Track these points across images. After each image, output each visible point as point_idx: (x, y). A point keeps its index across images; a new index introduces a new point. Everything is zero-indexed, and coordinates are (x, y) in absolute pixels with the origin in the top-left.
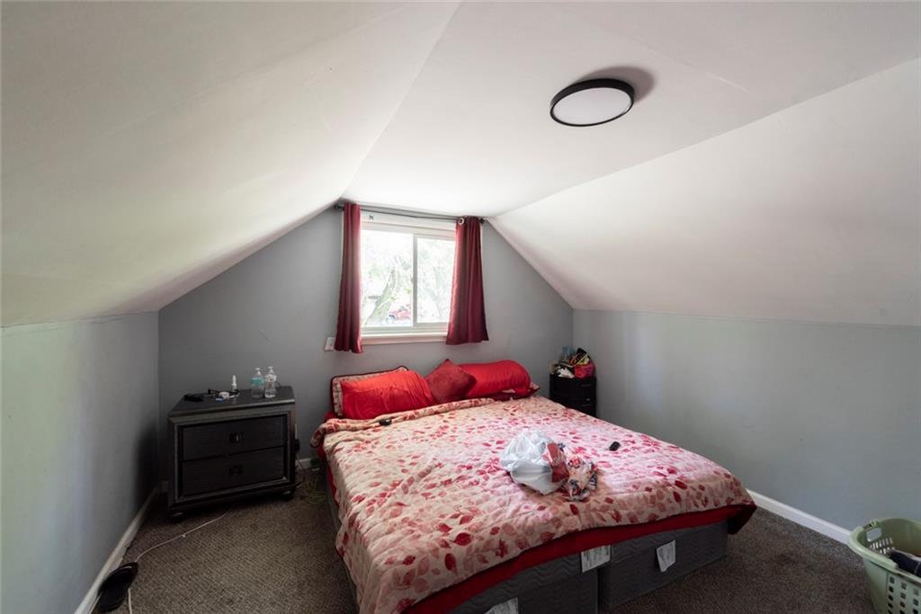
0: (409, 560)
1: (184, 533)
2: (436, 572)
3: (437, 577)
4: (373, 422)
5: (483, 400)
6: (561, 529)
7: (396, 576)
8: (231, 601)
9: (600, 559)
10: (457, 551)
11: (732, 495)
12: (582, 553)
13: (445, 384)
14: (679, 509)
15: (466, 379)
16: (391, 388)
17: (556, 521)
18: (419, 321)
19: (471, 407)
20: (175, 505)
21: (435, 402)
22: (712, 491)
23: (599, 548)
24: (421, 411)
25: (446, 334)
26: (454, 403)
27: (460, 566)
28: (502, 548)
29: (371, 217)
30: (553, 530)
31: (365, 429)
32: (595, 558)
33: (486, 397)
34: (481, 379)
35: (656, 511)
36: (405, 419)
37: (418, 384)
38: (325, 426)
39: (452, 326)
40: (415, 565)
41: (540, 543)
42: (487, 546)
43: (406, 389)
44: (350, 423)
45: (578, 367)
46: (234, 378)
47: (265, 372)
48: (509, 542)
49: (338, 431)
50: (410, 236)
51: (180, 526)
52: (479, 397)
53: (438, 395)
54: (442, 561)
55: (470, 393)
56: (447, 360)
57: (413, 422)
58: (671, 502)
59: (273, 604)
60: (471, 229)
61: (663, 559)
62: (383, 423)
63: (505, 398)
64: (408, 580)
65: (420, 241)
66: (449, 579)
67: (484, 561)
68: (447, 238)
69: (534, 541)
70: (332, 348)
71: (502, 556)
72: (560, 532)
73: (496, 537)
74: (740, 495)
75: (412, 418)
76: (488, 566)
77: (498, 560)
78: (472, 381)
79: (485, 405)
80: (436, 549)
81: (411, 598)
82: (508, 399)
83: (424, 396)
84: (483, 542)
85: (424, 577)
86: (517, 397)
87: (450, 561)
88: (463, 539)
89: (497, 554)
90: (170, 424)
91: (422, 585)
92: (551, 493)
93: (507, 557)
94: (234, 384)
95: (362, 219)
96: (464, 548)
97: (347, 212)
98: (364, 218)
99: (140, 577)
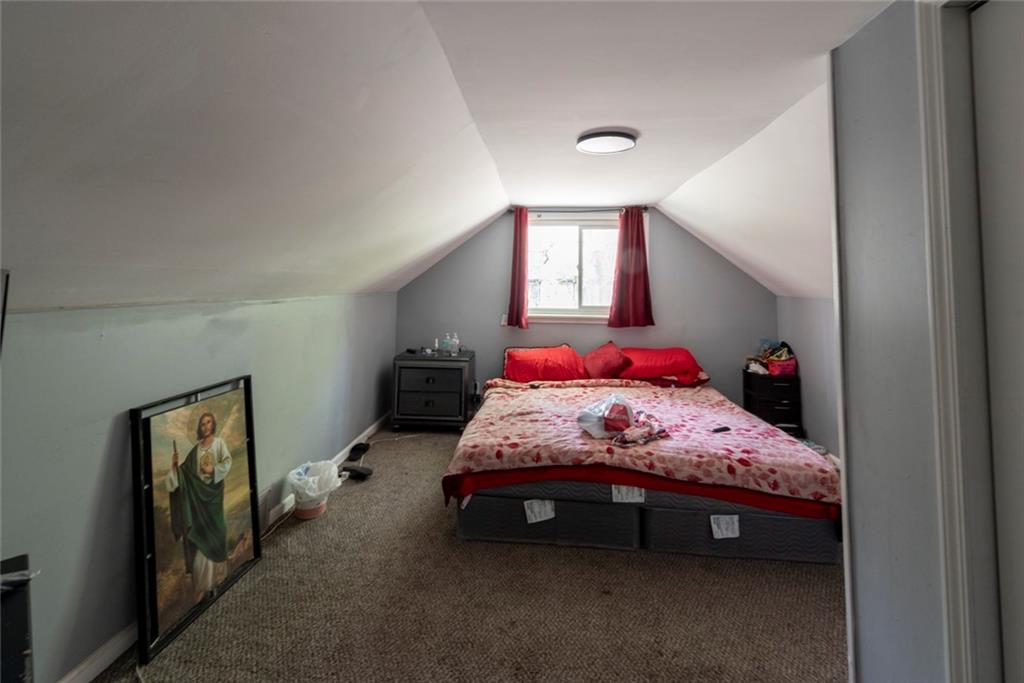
0: (475, 447)
1: (397, 437)
2: (489, 458)
3: (489, 461)
4: (524, 385)
5: (637, 382)
6: (590, 459)
7: (465, 453)
8: (407, 474)
9: (633, 497)
10: (506, 450)
11: (823, 491)
12: (613, 486)
13: (600, 363)
14: (729, 481)
15: (621, 361)
16: (546, 360)
17: (590, 454)
18: (584, 304)
19: (621, 386)
20: (395, 419)
21: (587, 376)
22: (787, 478)
23: (631, 488)
24: (568, 382)
25: (608, 316)
26: (602, 380)
27: (505, 459)
28: (538, 458)
29: (539, 216)
30: (583, 457)
31: (517, 388)
32: (628, 495)
33: (642, 380)
34: (638, 362)
35: (699, 474)
36: (552, 386)
37: (572, 359)
38: (489, 382)
39: (614, 309)
40: (477, 450)
41: (570, 464)
42: (527, 453)
43: (560, 362)
44: (508, 383)
45: (772, 362)
46: (437, 341)
47: (452, 337)
48: (544, 454)
49: (497, 387)
50: (575, 229)
51: (397, 434)
52: (633, 379)
53: (591, 370)
54: (495, 452)
55: (623, 375)
56: (611, 342)
57: (557, 390)
58: (721, 472)
59: (427, 481)
60: (633, 219)
61: (719, 527)
62: (533, 387)
63: (665, 384)
64: (471, 457)
65: (584, 231)
66: (497, 465)
67: (522, 461)
68: (613, 227)
69: (565, 461)
70: (506, 324)
71: (537, 461)
72: (589, 461)
73: (536, 450)
74: (835, 493)
75: (558, 386)
76: (526, 466)
77: (534, 464)
78: (627, 363)
79: (638, 387)
80: (494, 446)
81: (471, 467)
82: (670, 386)
83: (577, 370)
84: (525, 451)
85: (482, 458)
86: (679, 385)
87: (499, 455)
88: (515, 445)
89: (534, 460)
90: (395, 365)
91: (479, 463)
92: (602, 439)
93: (539, 464)
94: (437, 345)
95: (529, 219)
96: (511, 450)
97: (518, 215)
98: (531, 217)
99: (370, 451)
